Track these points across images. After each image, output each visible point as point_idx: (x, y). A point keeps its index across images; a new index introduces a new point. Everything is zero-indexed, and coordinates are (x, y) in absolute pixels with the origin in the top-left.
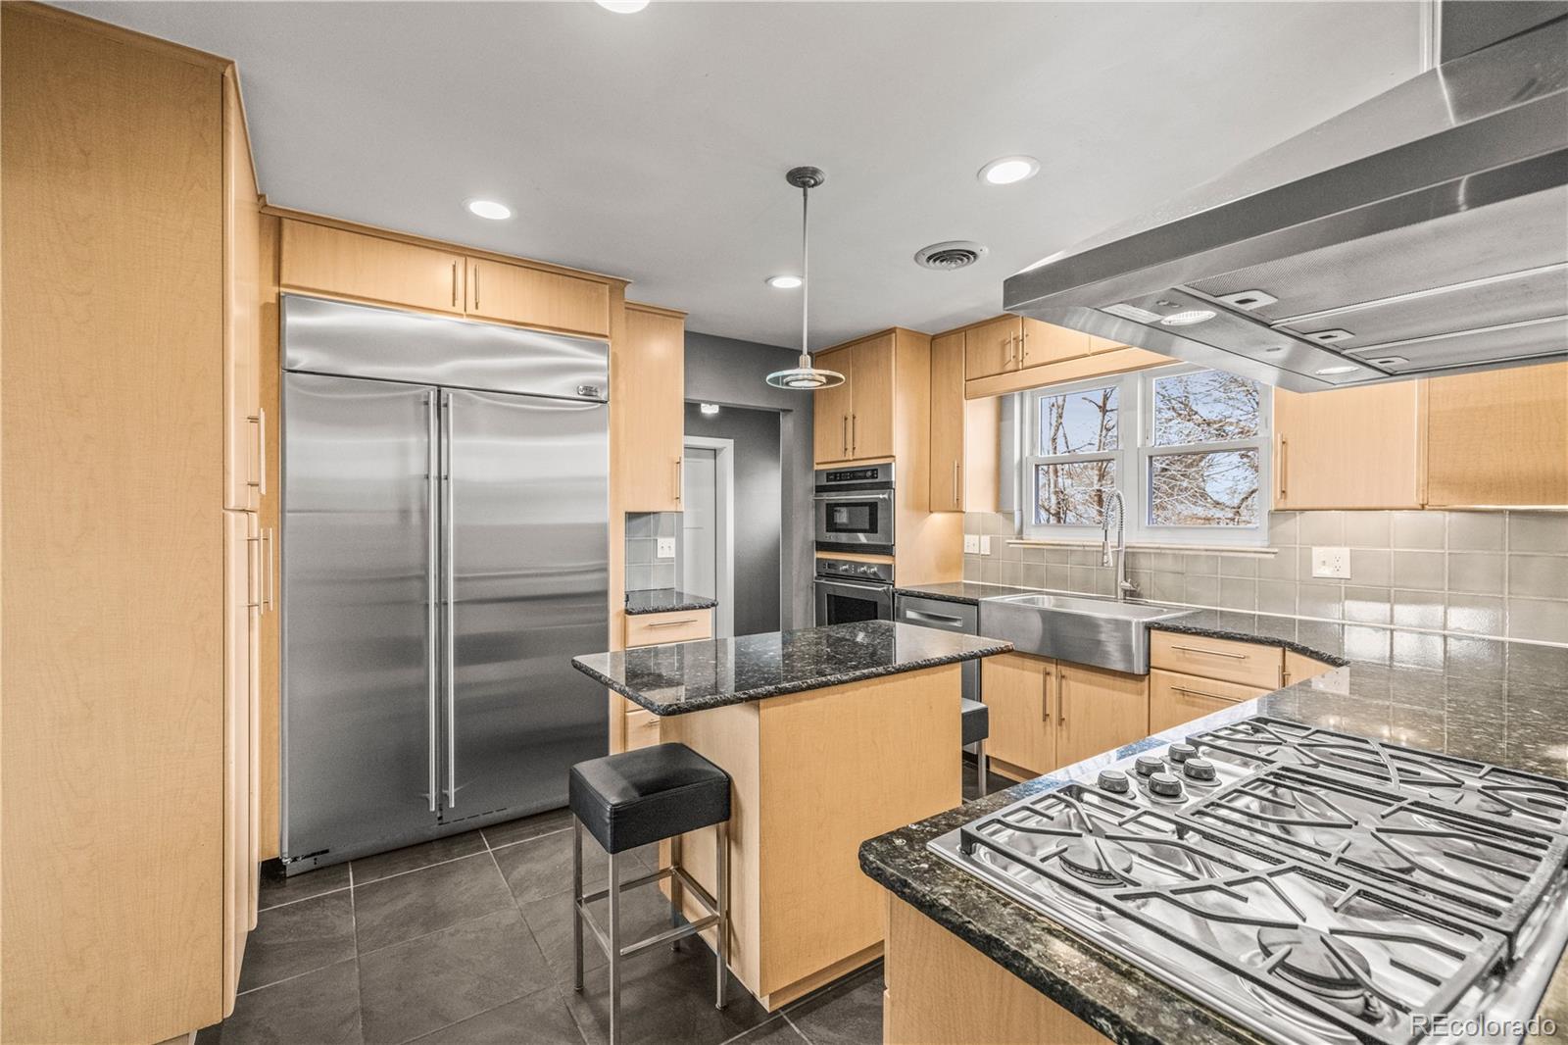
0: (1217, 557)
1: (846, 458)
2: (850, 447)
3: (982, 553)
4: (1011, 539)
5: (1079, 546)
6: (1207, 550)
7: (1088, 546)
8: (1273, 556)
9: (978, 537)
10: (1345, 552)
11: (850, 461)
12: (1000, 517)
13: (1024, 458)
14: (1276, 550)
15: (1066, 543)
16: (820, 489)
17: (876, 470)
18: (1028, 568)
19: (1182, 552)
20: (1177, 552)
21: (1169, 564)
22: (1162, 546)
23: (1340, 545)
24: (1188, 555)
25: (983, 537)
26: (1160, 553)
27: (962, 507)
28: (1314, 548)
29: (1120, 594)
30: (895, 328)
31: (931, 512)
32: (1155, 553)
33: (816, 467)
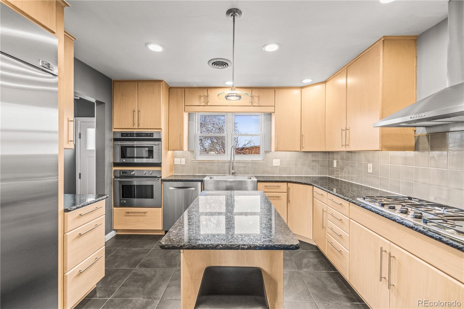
0: (253, 162)
1: (134, 128)
2: (136, 123)
3: (182, 164)
4: (193, 159)
5: (216, 161)
6: (251, 161)
7: (219, 161)
8: (265, 162)
9: (180, 159)
10: (279, 160)
11: (136, 129)
12: (189, 152)
13: (196, 134)
14: (266, 160)
15: (213, 160)
16: (115, 140)
17: (153, 134)
18: (200, 168)
19: (245, 162)
20: (244, 161)
21: (242, 165)
22: (241, 160)
23: (278, 159)
24: (246, 162)
25: (182, 159)
26: (239, 162)
27: (183, 149)
28: (274, 160)
29: (231, 173)
30: (163, 80)
31: (168, 150)
32: (238, 162)
33: (113, 130)
